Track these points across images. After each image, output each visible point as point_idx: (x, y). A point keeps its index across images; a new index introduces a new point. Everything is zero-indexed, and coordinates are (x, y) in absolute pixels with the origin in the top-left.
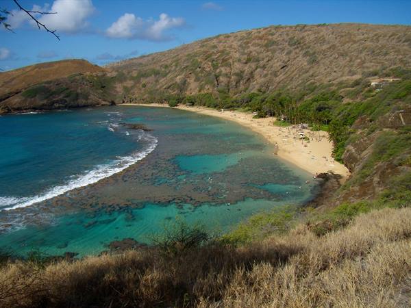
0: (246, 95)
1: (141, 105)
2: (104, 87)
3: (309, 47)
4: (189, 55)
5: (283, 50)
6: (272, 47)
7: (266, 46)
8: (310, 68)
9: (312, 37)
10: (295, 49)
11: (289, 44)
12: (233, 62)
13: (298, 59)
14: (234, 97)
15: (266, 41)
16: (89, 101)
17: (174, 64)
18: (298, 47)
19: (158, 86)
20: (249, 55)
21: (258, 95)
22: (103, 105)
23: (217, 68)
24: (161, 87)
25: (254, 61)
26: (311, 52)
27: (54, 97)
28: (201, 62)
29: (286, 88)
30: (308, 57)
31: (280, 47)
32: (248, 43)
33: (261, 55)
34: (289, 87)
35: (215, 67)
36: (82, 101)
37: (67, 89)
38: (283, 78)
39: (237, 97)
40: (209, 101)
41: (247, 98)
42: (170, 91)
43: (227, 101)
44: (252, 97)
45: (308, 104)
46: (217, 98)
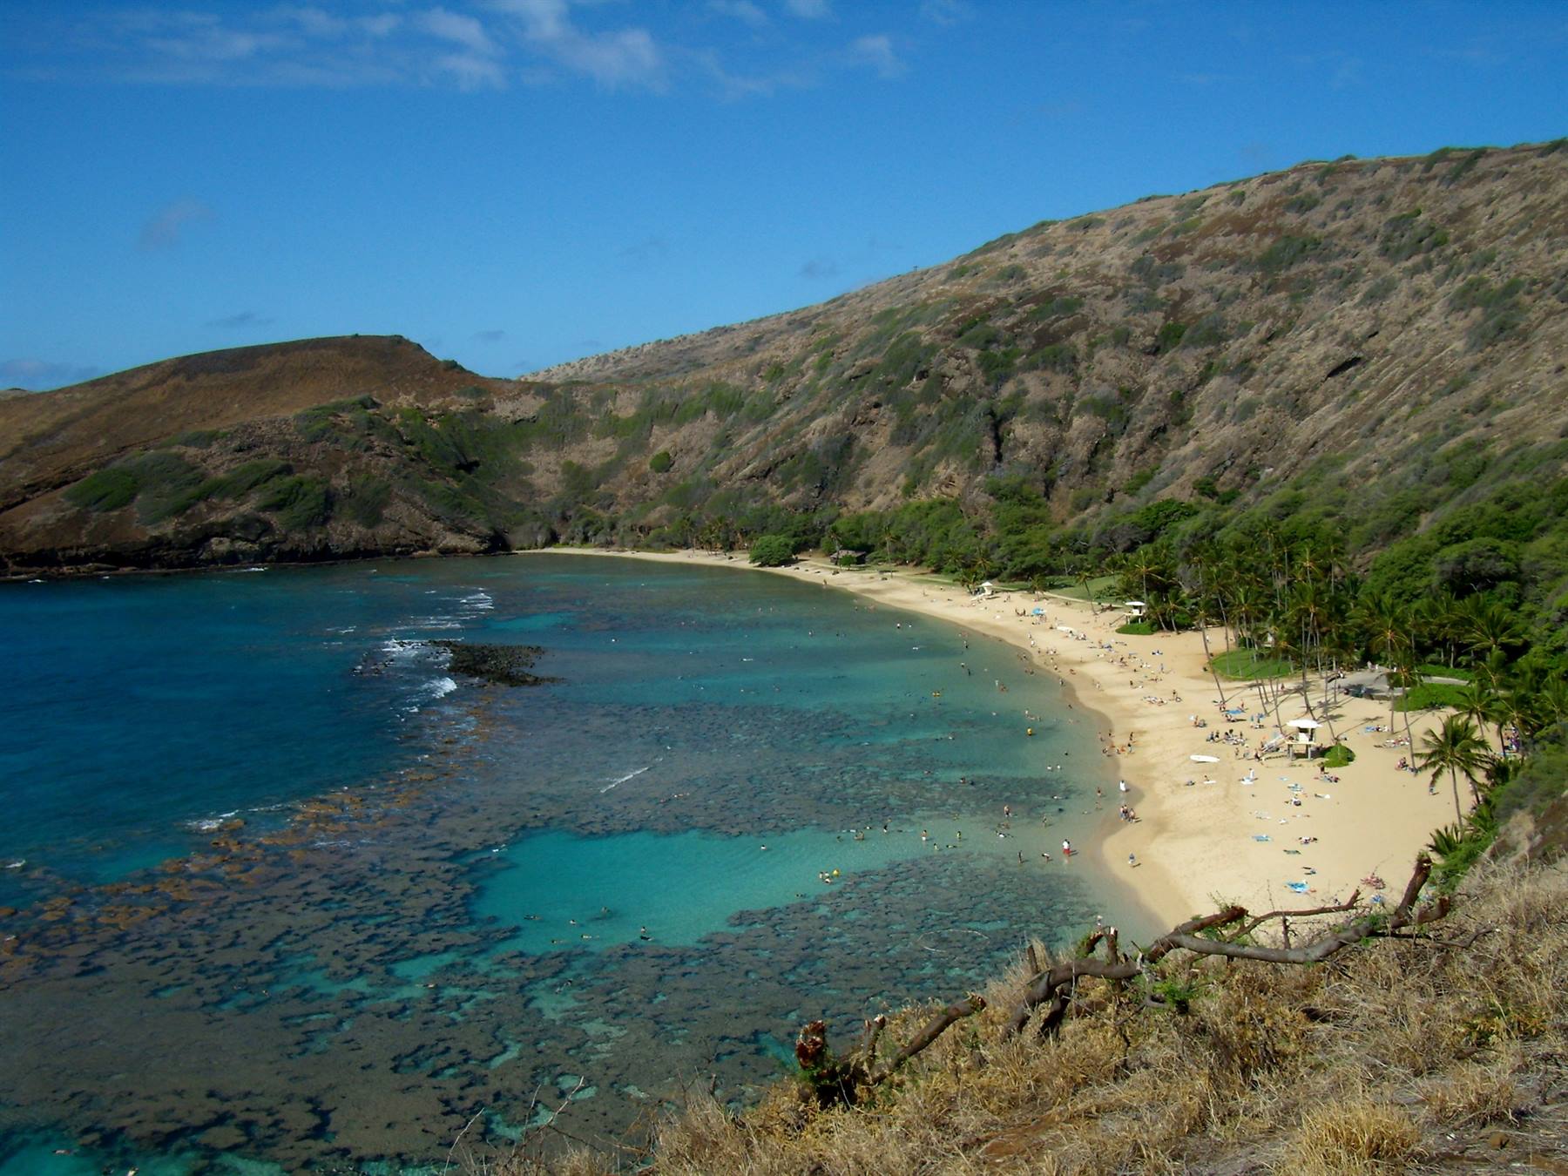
0: (1132, 506)
1: (628, 554)
2: (469, 467)
3: (1488, 260)
4: (888, 314)
5: (1348, 279)
6: (1294, 270)
7: (1268, 263)
8: (1475, 368)
9: (1510, 210)
10: (1415, 271)
11: (1385, 252)
12: (1092, 346)
13: (1422, 323)
14: (1071, 524)
15: (1268, 241)
16: (385, 532)
17: (813, 359)
18: (1429, 266)
19: (723, 468)
20: (1175, 308)
21: (1190, 512)
22: (447, 552)
23: (1003, 379)
24: (732, 473)
25: (1194, 343)
26: (1496, 283)
27: (212, 509)
28: (932, 349)
29: (1333, 476)
30: (1476, 312)
31: (1338, 264)
32: (1176, 250)
33: (1234, 312)
34: (1349, 468)
35: (997, 370)
36: (345, 531)
37: (287, 470)
38: (1332, 420)
39: (1083, 523)
40: (941, 540)
41: (1135, 525)
42: (773, 490)
43: (1025, 544)
44: (1158, 523)
45: (1415, 555)
46: (981, 527)
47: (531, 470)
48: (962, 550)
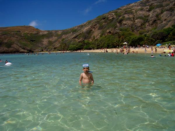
2: (33, 41)
12: (136, 11)
16: (11, 49)
28: (106, 15)
36: (3, 49)
42: (77, 40)
47: (43, 41)
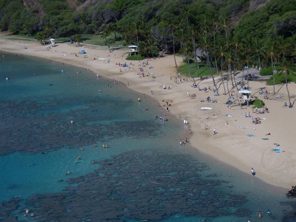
14: (80, 9)
39: (86, 8)
40: (16, 18)
41: (113, 10)
43: (62, 19)
44: (123, 8)
45: (259, 19)
46: (37, 12)
48: (30, 23)
